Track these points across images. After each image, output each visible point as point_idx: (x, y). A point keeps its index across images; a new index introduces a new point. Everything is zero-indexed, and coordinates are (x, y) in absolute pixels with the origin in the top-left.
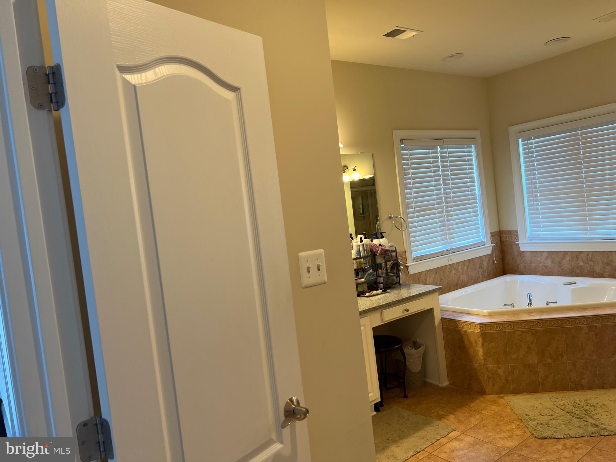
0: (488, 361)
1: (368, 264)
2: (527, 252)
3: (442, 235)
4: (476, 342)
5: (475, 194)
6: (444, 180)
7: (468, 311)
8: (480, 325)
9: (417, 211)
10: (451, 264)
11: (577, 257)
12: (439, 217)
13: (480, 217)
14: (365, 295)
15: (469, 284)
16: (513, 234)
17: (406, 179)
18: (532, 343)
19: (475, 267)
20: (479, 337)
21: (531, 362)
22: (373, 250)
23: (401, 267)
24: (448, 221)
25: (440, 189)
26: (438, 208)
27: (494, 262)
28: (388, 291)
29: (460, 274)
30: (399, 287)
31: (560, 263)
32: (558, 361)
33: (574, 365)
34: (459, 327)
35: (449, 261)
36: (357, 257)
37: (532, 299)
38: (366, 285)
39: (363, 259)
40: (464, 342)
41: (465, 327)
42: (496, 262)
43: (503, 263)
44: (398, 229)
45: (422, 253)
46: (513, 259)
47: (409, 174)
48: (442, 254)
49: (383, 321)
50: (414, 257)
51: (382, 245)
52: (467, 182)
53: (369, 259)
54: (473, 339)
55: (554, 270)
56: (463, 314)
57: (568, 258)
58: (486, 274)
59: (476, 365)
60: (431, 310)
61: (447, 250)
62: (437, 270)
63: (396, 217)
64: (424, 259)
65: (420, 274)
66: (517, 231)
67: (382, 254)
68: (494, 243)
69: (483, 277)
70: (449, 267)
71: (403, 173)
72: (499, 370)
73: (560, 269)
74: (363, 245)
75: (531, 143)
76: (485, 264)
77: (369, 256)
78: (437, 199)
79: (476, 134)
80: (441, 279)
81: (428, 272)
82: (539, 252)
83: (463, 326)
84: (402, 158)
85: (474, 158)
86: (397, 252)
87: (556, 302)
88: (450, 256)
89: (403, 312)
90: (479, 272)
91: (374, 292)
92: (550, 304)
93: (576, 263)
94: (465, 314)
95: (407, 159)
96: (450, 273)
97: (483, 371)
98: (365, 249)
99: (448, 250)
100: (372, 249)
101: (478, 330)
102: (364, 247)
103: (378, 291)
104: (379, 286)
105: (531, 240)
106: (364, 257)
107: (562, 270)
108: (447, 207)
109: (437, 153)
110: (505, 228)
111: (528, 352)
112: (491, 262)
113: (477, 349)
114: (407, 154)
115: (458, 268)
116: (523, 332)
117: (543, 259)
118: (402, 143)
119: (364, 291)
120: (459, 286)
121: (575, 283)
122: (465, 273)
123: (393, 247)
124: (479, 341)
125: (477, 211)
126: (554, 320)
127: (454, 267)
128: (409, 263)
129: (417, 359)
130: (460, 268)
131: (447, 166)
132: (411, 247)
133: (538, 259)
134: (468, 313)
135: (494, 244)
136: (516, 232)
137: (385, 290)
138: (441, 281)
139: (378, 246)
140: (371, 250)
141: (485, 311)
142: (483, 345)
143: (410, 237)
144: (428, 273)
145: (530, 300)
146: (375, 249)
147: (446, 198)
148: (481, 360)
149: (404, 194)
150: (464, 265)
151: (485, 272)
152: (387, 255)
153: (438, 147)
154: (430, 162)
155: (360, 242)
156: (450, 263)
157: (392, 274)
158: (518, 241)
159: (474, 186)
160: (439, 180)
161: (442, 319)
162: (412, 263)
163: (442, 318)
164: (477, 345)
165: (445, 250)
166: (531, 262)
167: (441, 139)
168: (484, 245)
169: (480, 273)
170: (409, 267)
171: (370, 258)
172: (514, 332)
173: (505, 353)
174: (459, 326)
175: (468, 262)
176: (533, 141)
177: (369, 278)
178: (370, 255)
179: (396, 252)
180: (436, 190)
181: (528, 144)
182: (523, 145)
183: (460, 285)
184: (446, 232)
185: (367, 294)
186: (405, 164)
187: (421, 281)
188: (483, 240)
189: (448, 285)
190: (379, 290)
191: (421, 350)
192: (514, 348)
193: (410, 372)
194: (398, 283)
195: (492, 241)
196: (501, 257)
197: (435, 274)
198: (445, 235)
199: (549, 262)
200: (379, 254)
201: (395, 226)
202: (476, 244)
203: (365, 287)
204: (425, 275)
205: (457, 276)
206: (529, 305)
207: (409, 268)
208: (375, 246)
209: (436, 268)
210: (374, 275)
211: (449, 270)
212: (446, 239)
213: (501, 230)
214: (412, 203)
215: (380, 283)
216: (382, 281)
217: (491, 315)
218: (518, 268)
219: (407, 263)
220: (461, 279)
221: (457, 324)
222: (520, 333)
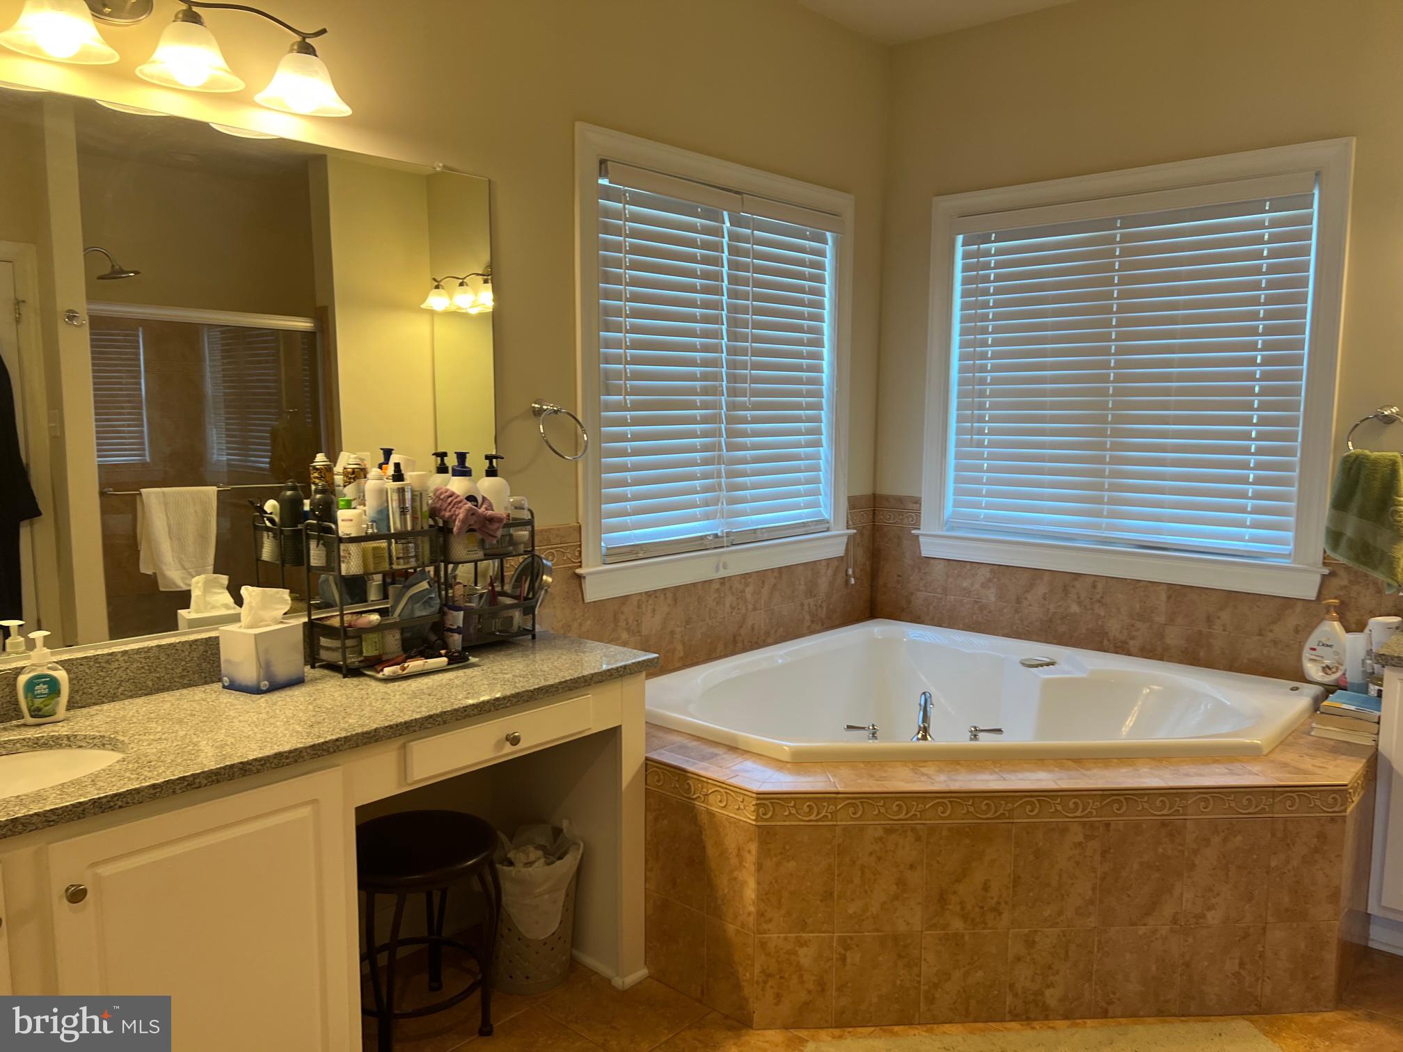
0: (770, 920)
1: (413, 560)
2: (938, 561)
3: (706, 490)
4: (739, 856)
5: (818, 382)
6: (733, 323)
7: (734, 738)
8: (758, 799)
9: (636, 406)
10: (724, 578)
11: (1066, 590)
12: (705, 434)
13: (825, 451)
14: (382, 670)
15: (769, 640)
16: (908, 507)
17: (608, 295)
18: (912, 867)
19: (793, 592)
20: (751, 840)
21: (902, 928)
22: (443, 513)
23: (545, 577)
24: (731, 448)
25: (716, 349)
26: (705, 406)
27: (847, 582)
28: (472, 660)
29: (747, 609)
30: (531, 645)
31: (1018, 601)
32: (984, 928)
33: (1030, 944)
34: (695, 796)
35: (717, 569)
36: (370, 531)
37: (933, 712)
38: (398, 636)
39: (396, 543)
40: (704, 847)
41: (711, 798)
42: (853, 581)
43: (872, 586)
44: (557, 453)
45: (637, 537)
46: (899, 576)
47: (618, 280)
48: (699, 544)
49: (409, 782)
50: (608, 549)
51: (480, 500)
52: (799, 342)
53: (419, 542)
54: (732, 840)
55: (1002, 618)
56: (715, 750)
57: (1041, 589)
58: (823, 613)
59: (731, 928)
60: (612, 736)
61: (716, 536)
62: (676, 594)
63: (555, 412)
64: (641, 555)
65: (623, 604)
66: (917, 501)
67: (471, 530)
68: (853, 528)
69: (812, 622)
70: (716, 586)
71: (601, 272)
72: (802, 951)
73: (1017, 616)
74: (401, 491)
75: (987, 253)
76: (823, 583)
77: (422, 533)
78: (705, 377)
79: (843, 202)
80: (688, 622)
81: (650, 596)
82: (968, 566)
83: (707, 795)
84: (600, 223)
85: (828, 274)
86: (536, 528)
87: (999, 731)
88: (723, 553)
89: (499, 746)
90: (802, 605)
91: (415, 665)
92: (981, 735)
93: (1060, 606)
94: (720, 751)
95: (618, 231)
96: (717, 603)
97: (750, 951)
98: (408, 504)
99: (720, 534)
100: (440, 510)
101: (748, 816)
102: (402, 500)
103: (430, 661)
104: (450, 641)
105: (952, 528)
106: (400, 536)
107: (1022, 620)
108: (732, 407)
109: (718, 232)
110: (890, 488)
111: (896, 897)
112: (840, 580)
113: (741, 878)
114: (618, 215)
115: (743, 591)
116: (889, 831)
117: (977, 586)
118: (603, 172)
119: (384, 658)
120: (740, 645)
121: (1053, 664)
122: (762, 607)
123: (523, 509)
124: (749, 852)
125: (818, 432)
126: (987, 798)
127: (731, 587)
128: (587, 566)
129: (546, 897)
130: (749, 590)
131: (745, 282)
132: (599, 515)
133: (965, 584)
134: (734, 748)
135: (855, 531)
136: (916, 503)
137: (458, 660)
138: (688, 627)
139: (460, 502)
140: (434, 513)
141: (787, 745)
142: (760, 867)
143: (600, 485)
144: (647, 601)
145: (926, 718)
146: (450, 511)
147: (733, 379)
148: (749, 914)
149: (592, 343)
150: (763, 582)
151: (821, 606)
152: (493, 536)
153: (725, 213)
154: (692, 258)
155: (394, 480)
156: (723, 573)
157: (509, 601)
158: (919, 529)
159: (819, 357)
160: (717, 320)
161: (646, 764)
162: (598, 566)
163: (647, 759)
164: (741, 863)
165: (709, 535)
166: (945, 591)
167: (737, 193)
168: (828, 530)
169: (806, 608)
170: (584, 577)
171: (426, 539)
172: (862, 829)
173: (828, 896)
174: (694, 794)
175: (776, 574)
176: (993, 247)
177: (412, 611)
178: (426, 527)
179: (533, 527)
180: (705, 349)
181: (979, 254)
182: (966, 256)
183: (743, 641)
184: (721, 482)
185: (388, 671)
186: (607, 246)
187: (622, 624)
188: (827, 516)
189: (709, 640)
190: (441, 656)
191: (568, 864)
192: (857, 880)
193: (519, 939)
194: (526, 631)
195: (850, 523)
196: (868, 569)
197: (669, 605)
198: (717, 491)
199: (990, 596)
200: (460, 529)
201: (547, 442)
202: (804, 525)
203: (393, 641)
204: (639, 607)
205: (738, 614)
206: (920, 736)
207: (585, 582)
208: (450, 499)
209: (677, 588)
210: (428, 603)
211: (716, 595)
212: (716, 502)
213: (879, 492)
214: (618, 376)
215: (452, 631)
216: (461, 625)
217: (801, 761)
218: (909, 602)
219: (580, 566)
220: (750, 622)
221: (688, 784)
222: (880, 833)
